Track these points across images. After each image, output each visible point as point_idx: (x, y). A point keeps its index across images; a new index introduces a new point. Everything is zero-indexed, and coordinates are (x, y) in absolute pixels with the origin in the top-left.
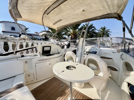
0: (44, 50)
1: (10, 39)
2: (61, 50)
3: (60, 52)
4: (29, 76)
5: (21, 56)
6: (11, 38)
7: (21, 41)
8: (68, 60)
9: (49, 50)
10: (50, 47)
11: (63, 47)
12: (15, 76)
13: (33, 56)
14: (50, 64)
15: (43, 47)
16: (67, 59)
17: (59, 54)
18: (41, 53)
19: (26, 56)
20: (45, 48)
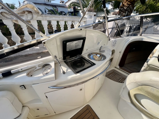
0: (68, 50)
2: (107, 43)
9: (80, 46)
10: (84, 39)
13: (38, 68)
14: (81, 90)
20: (68, 44)
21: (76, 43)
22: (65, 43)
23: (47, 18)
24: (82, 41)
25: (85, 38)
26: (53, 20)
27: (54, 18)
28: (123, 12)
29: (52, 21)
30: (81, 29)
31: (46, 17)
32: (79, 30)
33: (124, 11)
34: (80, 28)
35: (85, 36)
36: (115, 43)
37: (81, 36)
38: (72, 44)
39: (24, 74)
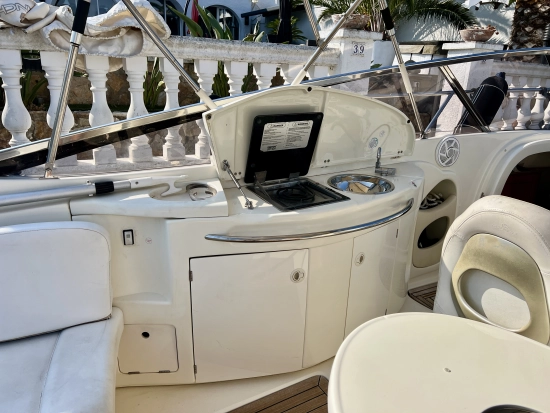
0: (264, 148)
1: (51, 28)
2: (411, 145)
3: (392, 172)
4: (146, 335)
5: (93, 189)
6: (55, 26)
7: (113, 50)
8: (474, 283)
9: (303, 143)
10: (317, 118)
11: (425, 114)
12: (59, 332)
13: (173, 190)
14: (297, 277)
15: (259, 122)
16: (467, 275)
17: (389, 187)
18: (239, 166)
19: (128, 190)
20: (267, 127)
21: (290, 129)
22: (260, 122)
23: (186, 50)
24: (311, 123)
25: (321, 115)
26: (206, 57)
27: (209, 50)
28: (536, 27)
29: (201, 62)
30: (310, 89)
31: (180, 45)
32: (304, 90)
33: (540, 21)
34: (306, 86)
35: (323, 108)
36: (451, 153)
37: (309, 107)
38: (279, 129)
39: (145, 195)
